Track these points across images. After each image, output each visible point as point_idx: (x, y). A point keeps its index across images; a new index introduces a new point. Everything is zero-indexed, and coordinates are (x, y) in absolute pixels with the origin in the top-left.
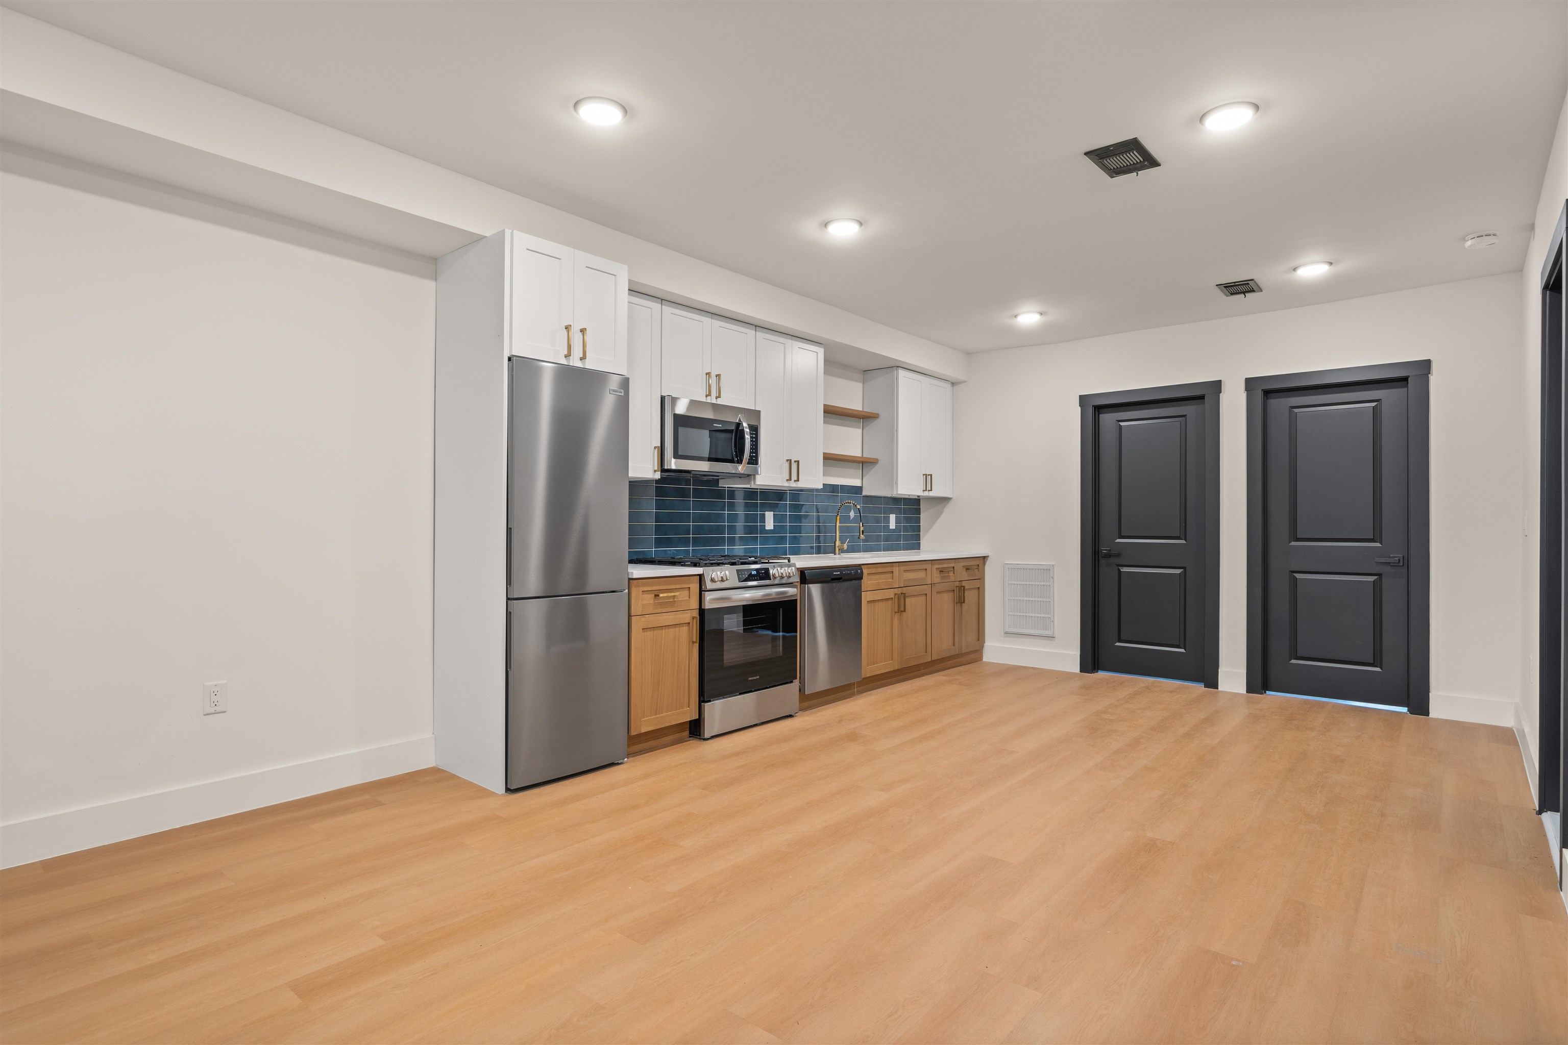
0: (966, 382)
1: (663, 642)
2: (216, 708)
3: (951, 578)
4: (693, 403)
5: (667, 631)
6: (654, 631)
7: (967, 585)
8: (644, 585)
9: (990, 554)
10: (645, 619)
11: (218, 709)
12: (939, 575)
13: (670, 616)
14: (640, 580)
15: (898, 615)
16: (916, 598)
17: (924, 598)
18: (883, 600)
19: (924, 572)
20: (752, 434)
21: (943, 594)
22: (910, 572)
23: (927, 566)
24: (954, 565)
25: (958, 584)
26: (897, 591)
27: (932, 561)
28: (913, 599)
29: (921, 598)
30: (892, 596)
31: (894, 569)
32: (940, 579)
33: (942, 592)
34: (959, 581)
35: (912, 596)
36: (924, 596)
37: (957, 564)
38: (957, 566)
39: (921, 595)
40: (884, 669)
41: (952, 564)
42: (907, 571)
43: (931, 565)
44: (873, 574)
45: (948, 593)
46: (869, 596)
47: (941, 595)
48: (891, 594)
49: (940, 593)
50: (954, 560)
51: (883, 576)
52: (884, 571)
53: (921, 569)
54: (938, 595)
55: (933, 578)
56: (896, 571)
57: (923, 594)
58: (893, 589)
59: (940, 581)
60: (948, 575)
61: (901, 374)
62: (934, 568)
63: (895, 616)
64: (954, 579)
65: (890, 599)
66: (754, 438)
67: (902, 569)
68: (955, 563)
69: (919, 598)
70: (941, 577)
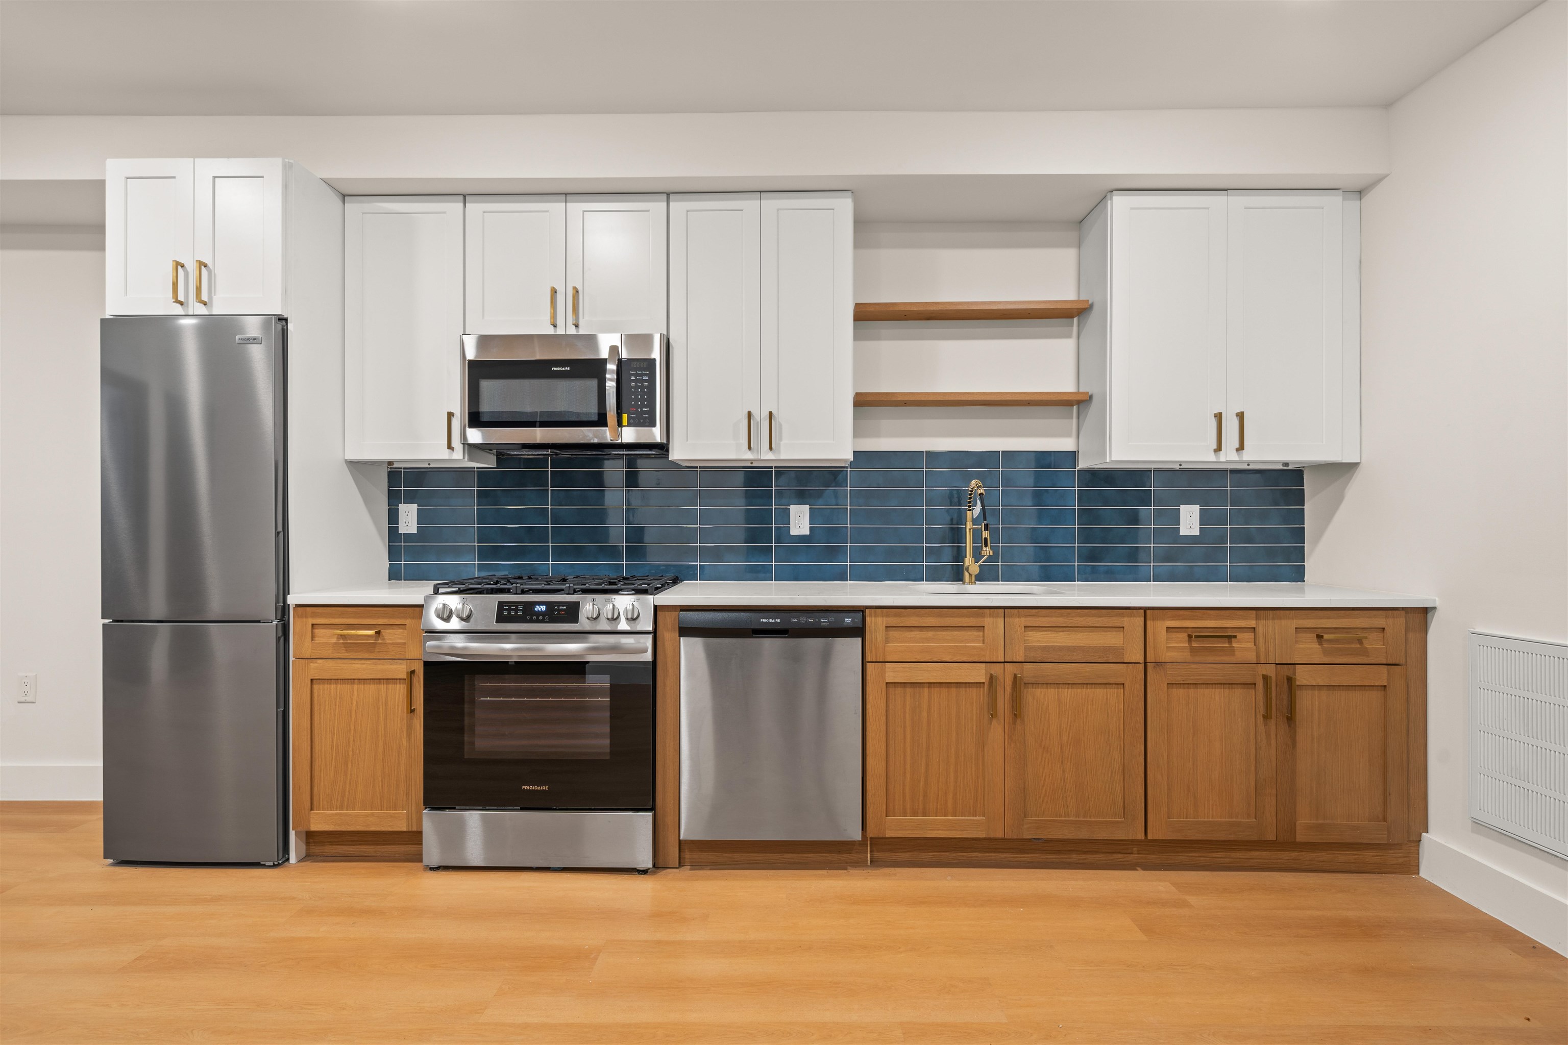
0: (1388, 175)
1: (355, 703)
2: (26, 698)
3: (1237, 653)
5: (362, 686)
6: (353, 684)
7: (1303, 676)
8: (314, 615)
9: (1437, 604)
10: (316, 665)
11: (28, 699)
12: (1187, 645)
13: (364, 666)
14: (308, 608)
15: (1003, 721)
16: (1079, 691)
17: (1112, 692)
18: (948, 685)
19: (1114, 633)
20: (642, 375)
21: (1202, 690)
22: (1054, 631)
23: (1126, 621)
24: (1252, 623)
25: (1270, 671)
26: (997, 670)
27: (1145, 610)
28: (1065, 692)
29: (1099, 692)
30: (982, 679)
31: (987, 621)
32: (1189, 654)
33: (1196, 685)
34: (1277, 664)
35: (1058, 685)
36: (1112, 688)
37: (1266, 623)
38: (1268, 626)
39: (1100, 685)
40: (951, 830)
41: (1243, 621)
42: (1040, 628)
43: (1142, 619)
44: (908, 628)
45: (1227, 691)
46: (893, 674)
47: (1192, 691)
48: (978, 674)
49: (1187, 685)
50: (1254, 612)
51: (945, 633)
52: (947, 624)
53: (1098, 625)
54: (1175, 690)
55: (1154, 651)
56: (996, 625)
57: (1106, 684)
58: (984, 664)
59: (1189, 659)
60: (1227, 645)
61: (1119, 204)
62: (1159, 628)
63: (991, 724)
64: (1254, 657)
65: (975, 684)
66: (646, 381)
67: (1019, 622)
68: (1256, 619)
69: (1090, 691)
70: (1193, 650)
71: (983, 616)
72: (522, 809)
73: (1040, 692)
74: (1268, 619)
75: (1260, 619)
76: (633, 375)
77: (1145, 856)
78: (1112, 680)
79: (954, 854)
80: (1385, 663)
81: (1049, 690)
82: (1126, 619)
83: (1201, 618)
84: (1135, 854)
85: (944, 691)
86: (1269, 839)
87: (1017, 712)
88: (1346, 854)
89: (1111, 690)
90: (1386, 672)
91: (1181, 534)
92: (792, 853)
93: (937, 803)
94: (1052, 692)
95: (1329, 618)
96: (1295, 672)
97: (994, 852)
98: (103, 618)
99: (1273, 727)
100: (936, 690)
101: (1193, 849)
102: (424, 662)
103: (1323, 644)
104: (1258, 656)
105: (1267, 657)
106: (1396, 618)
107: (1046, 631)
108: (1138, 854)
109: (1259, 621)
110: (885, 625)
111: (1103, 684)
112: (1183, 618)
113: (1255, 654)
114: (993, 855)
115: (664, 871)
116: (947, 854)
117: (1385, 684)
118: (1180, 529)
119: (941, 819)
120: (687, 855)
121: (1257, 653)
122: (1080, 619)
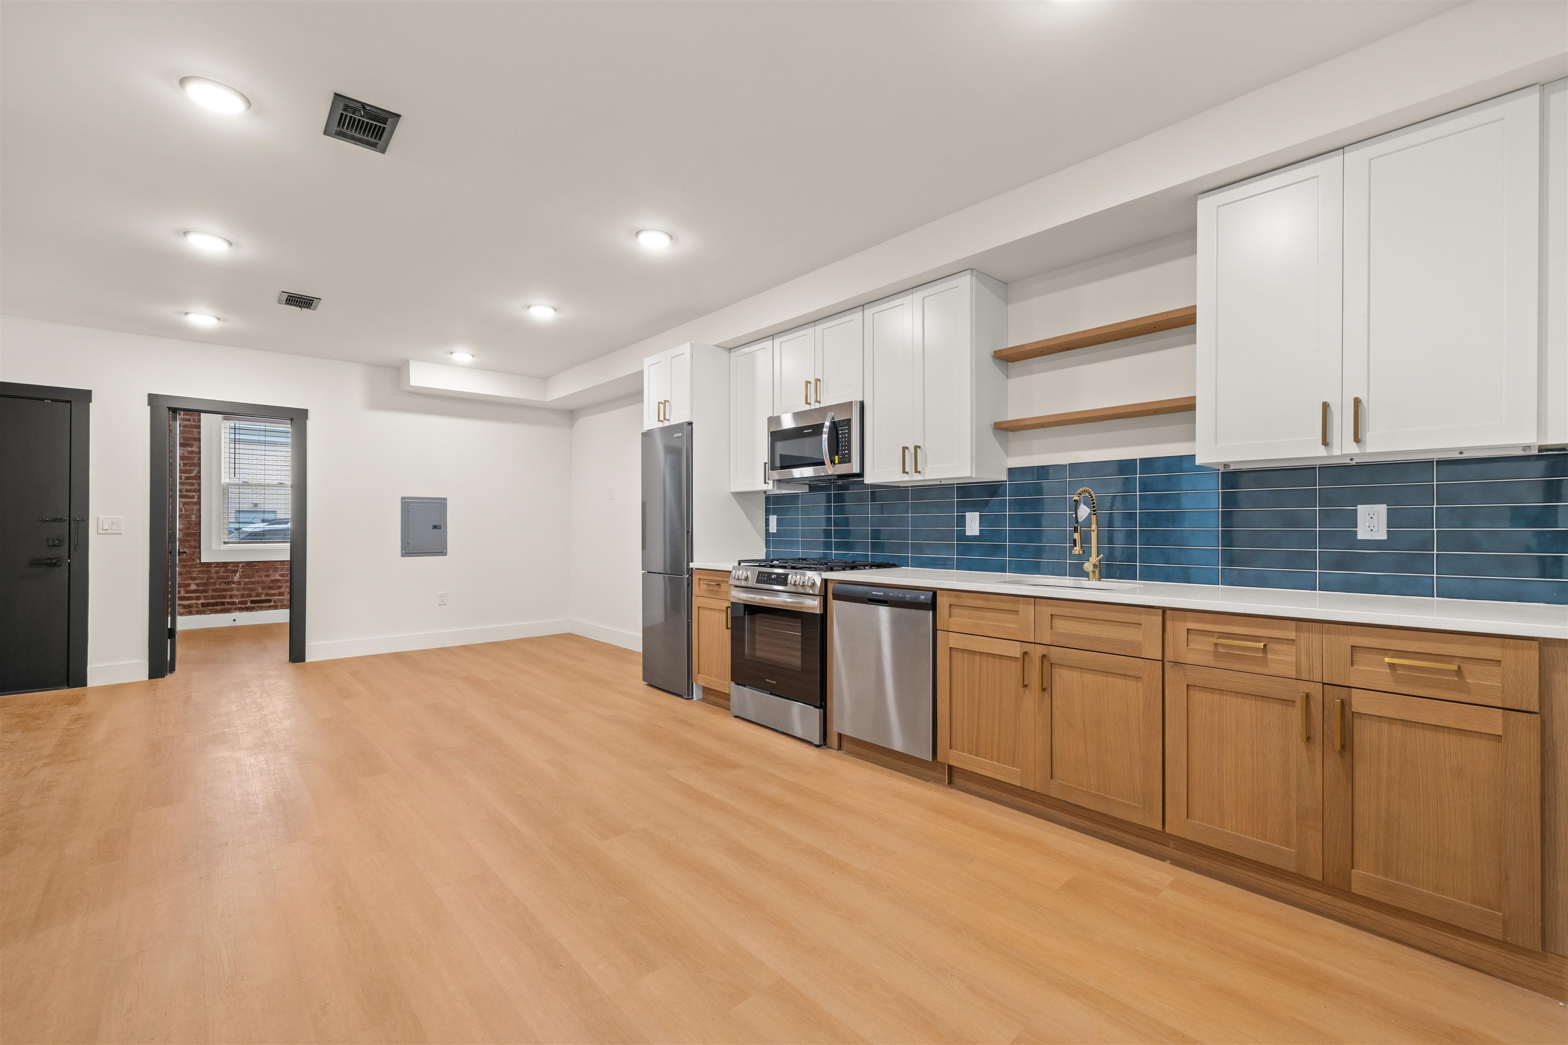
1: (711, 621)
3: (1271, 665)
4: (797, 415)
5: (713, 613)
7: (1360, 702)
8: (699, 574)
10: (700, 599)
13: (714, 602)
14: (696, 570)
15: (1034, 693)
16: (1100, 677)
17: (1131, 684)
18: (994, 656)
19: (1133, 629)
20: (845, 429)
21: (1229, 698)
22: (1078, 621)
23: (1143, 618)
24: (1292, 635)
25: (1316, 691)
26: (1028, 648)
27: (1164, 610)
28: (1088, 677)
29: (1120, 682)
30: (1018, 655)
31: (1021, 607)
32: (1213, 658)
33: (1221, 691)
34: (1324, 684)
35: (1083, 669)
36: (1132, 681)
37: (1310, 637)
38: (1312, 640)
39: (1120, 676)
40: (994, 772)
41: (1280, 631)
42: (1066, 618)
43: (1160, 618)
44: (965, 607)
45: (1259, 703)
46: (955, 641)
47: (1217, 697)
48: (1015, 650)
49: (1212, 690)
50: (1294, 622)
51: (991, 614)
52: (992, 607)
53: (1116, 620)
54: (1198, 692)
55: (1174, 650)
56: (1028, 610)
57: (1126, 675)
58: (1019, 642)
59: (1213, 664)
60: (1262, 655)
61: (1204, 205)
62: (1179, 630)
63: (1025, 693)
64: (1294, 672)
65: (1014, 658)
66: (846, 433)
67: (1046, 610)
68: (1296, 631)
69: (1110, 680)
70: (1216, 654)
71: (1018, 602)
72: (771, 694)
73: (1065, 673)
74: (1312, 632)
75: (1302, 632)
76: (840, 430)
77: (1182, 853)
78: (1131, 673)
79: (1011, 797)
80: (1500, 705)
81: (1074, 673)
82: (1143, 616)
83: (1227, 624)
84: (1171, 848)
85: (991, 660)
86: (1312, 877)
87: (1046, 688)
88: (1448, 937)
89: (1131, 682)
90: (1501, 718)
91: (1358, 538)
92: (901, 760)
93: (986, 749)
94: (1076, 675)
95: (1403, 639)
96: (1351, 697)
97: (1043, 805)
98: (642, 570)
99: (1319, 754)
100: (985, 659)
101: (1235, 864)
102: (731, 602)
103: (1397, 669)
104: (1298, 671)
105: (1311, 673)
106: (1522, 649)
107: (1071, 620)
108: (1175, 849)
109: (1300, 633)
110: (949, 604)
111: (1123, 675)
112: (1205, 622)
113: (1294, 669)
114: (1041, 807)
115: (829, 750)
116: (1006, 795)
117: (1500, 733)
118: (1358, 532)
119: (987, 762)
120: (844, 744)
121: (1297, 668)
122: (1099, 612)
